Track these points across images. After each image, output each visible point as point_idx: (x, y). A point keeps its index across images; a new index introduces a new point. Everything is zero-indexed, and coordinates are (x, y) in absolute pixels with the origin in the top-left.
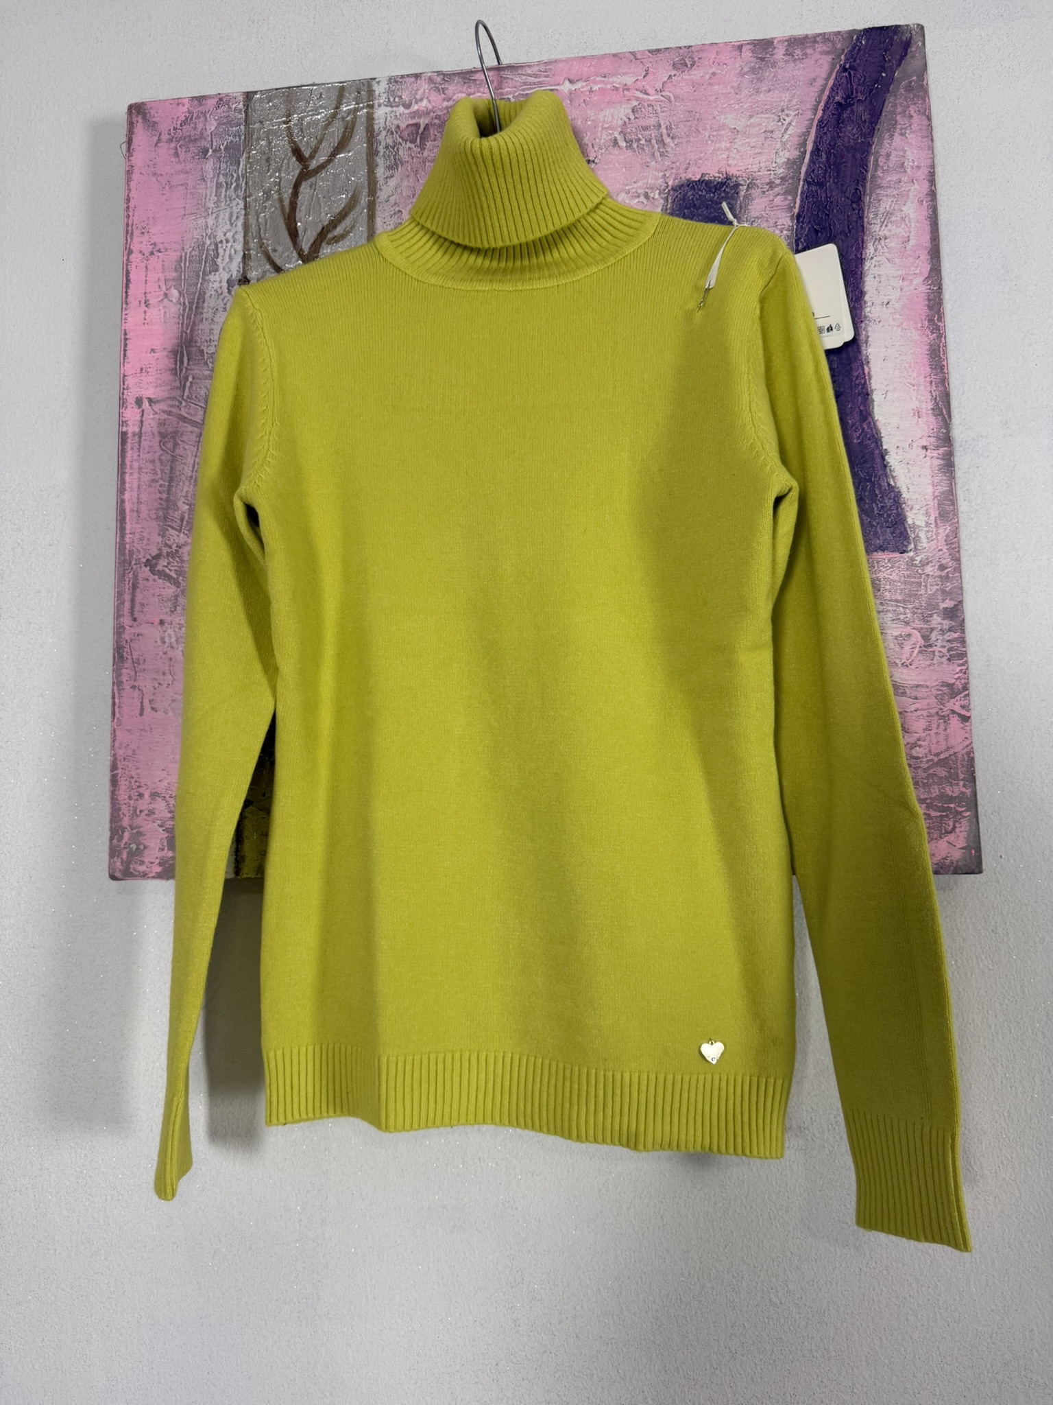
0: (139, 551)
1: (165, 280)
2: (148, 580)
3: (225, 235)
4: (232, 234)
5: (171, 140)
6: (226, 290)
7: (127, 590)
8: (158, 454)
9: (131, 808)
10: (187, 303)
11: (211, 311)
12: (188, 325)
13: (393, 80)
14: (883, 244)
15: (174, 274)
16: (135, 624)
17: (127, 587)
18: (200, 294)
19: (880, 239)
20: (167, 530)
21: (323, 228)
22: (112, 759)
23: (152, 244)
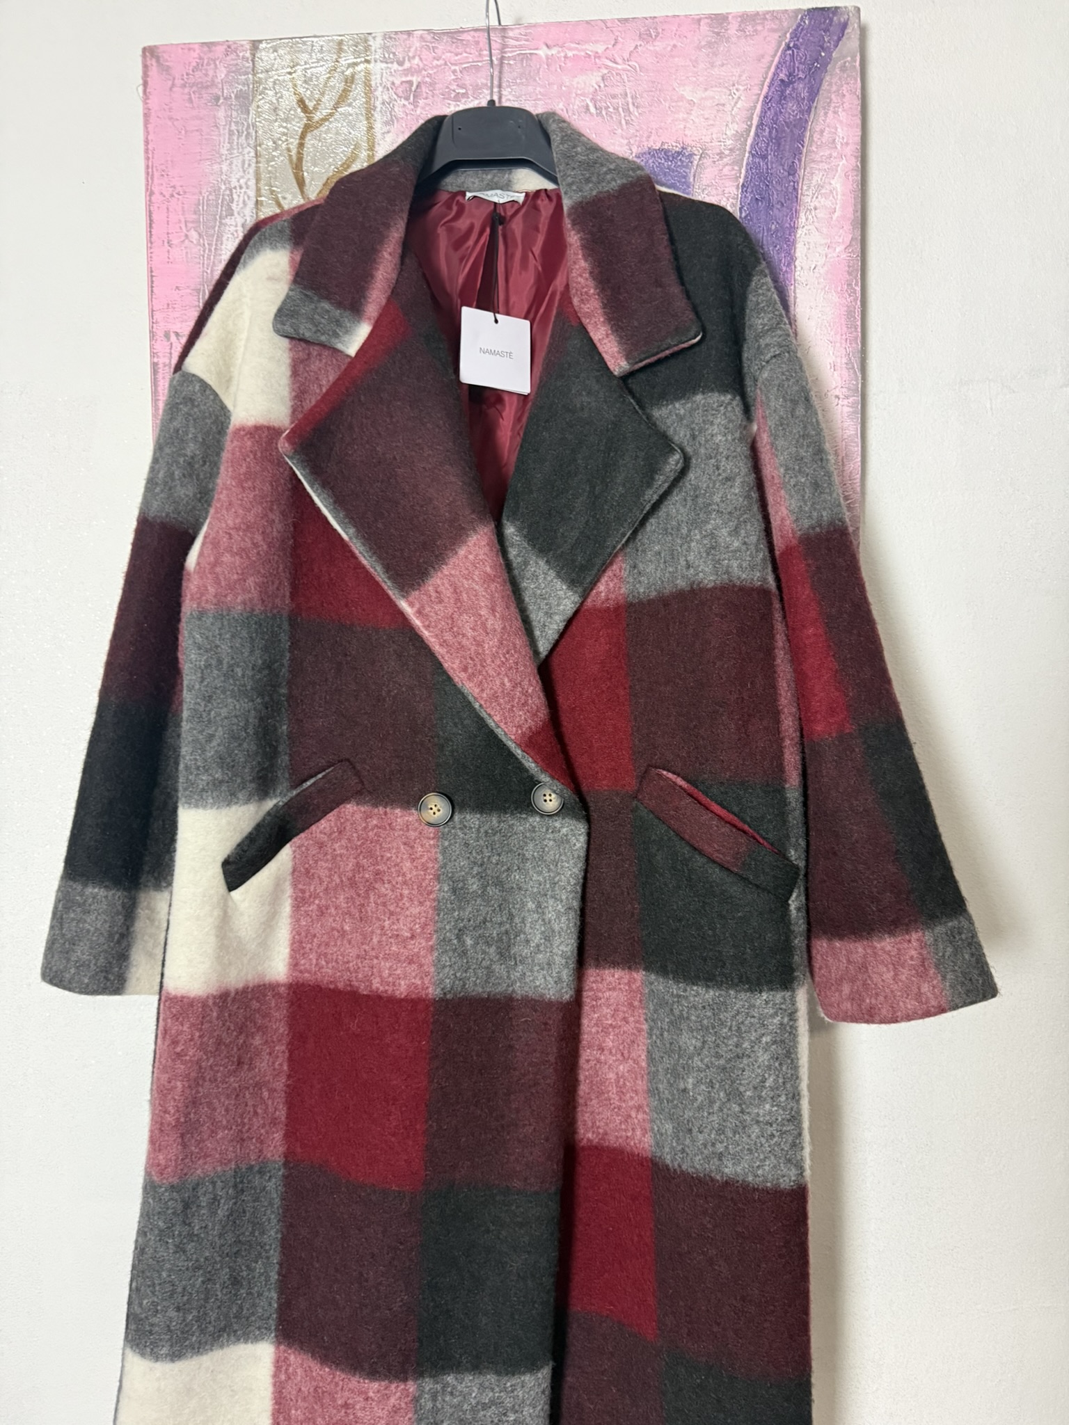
1: (186, 222)
3: (238, 181)
4: (245, 180)
5: (184, 86)
6: (241, 234)
10: (207, 245)
13: (387, 36)
14: (813, 215)
15: (195, 217)
18: (218, 236)
19: (811, 209)
23: (171, 187)
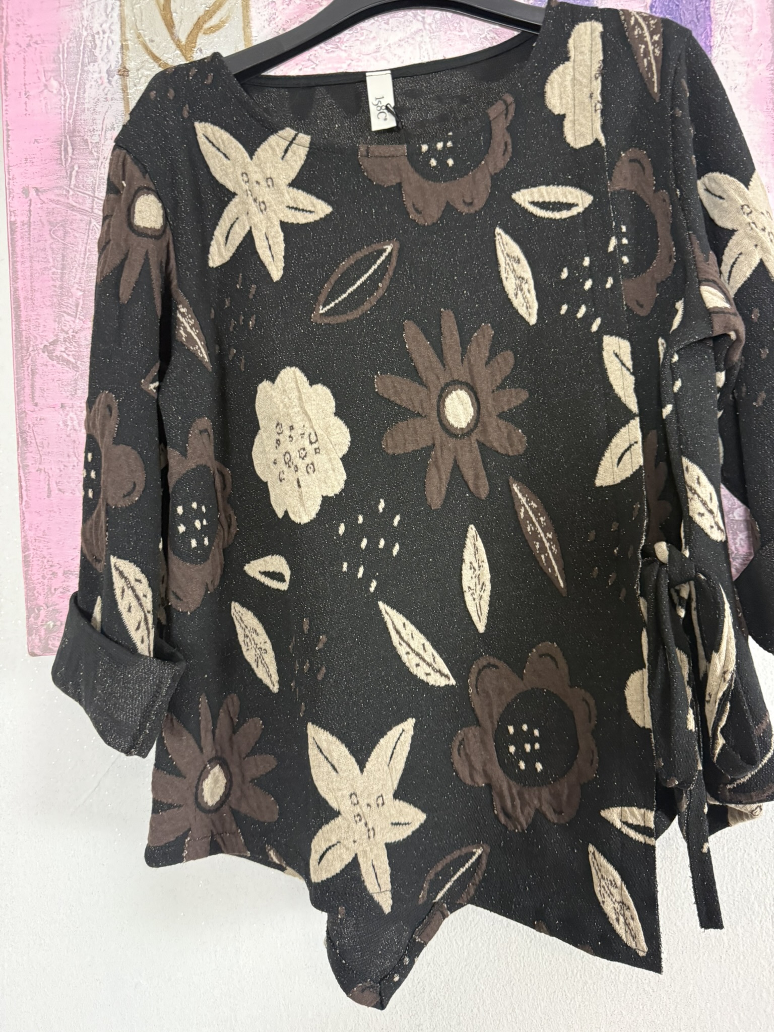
0: (35, 338)
1: (44, 72)
2: (46, 365)
3: (101, 26)
4: (108, 25)
6: (106, 81)
7: (26, 376)
8: (49, 242)
9: (45, 587)
10: (68, 94)
11: (92, 101)
12: (70, 115)
14: (729, 33)
15: (54, 66)
16: (37, 409)
17: (26, 373)
18: (80, 84)
19: (726, 28)
20: (63, 316)
21: (199, 19)
22: (24, 540)
23: (28, 37)
